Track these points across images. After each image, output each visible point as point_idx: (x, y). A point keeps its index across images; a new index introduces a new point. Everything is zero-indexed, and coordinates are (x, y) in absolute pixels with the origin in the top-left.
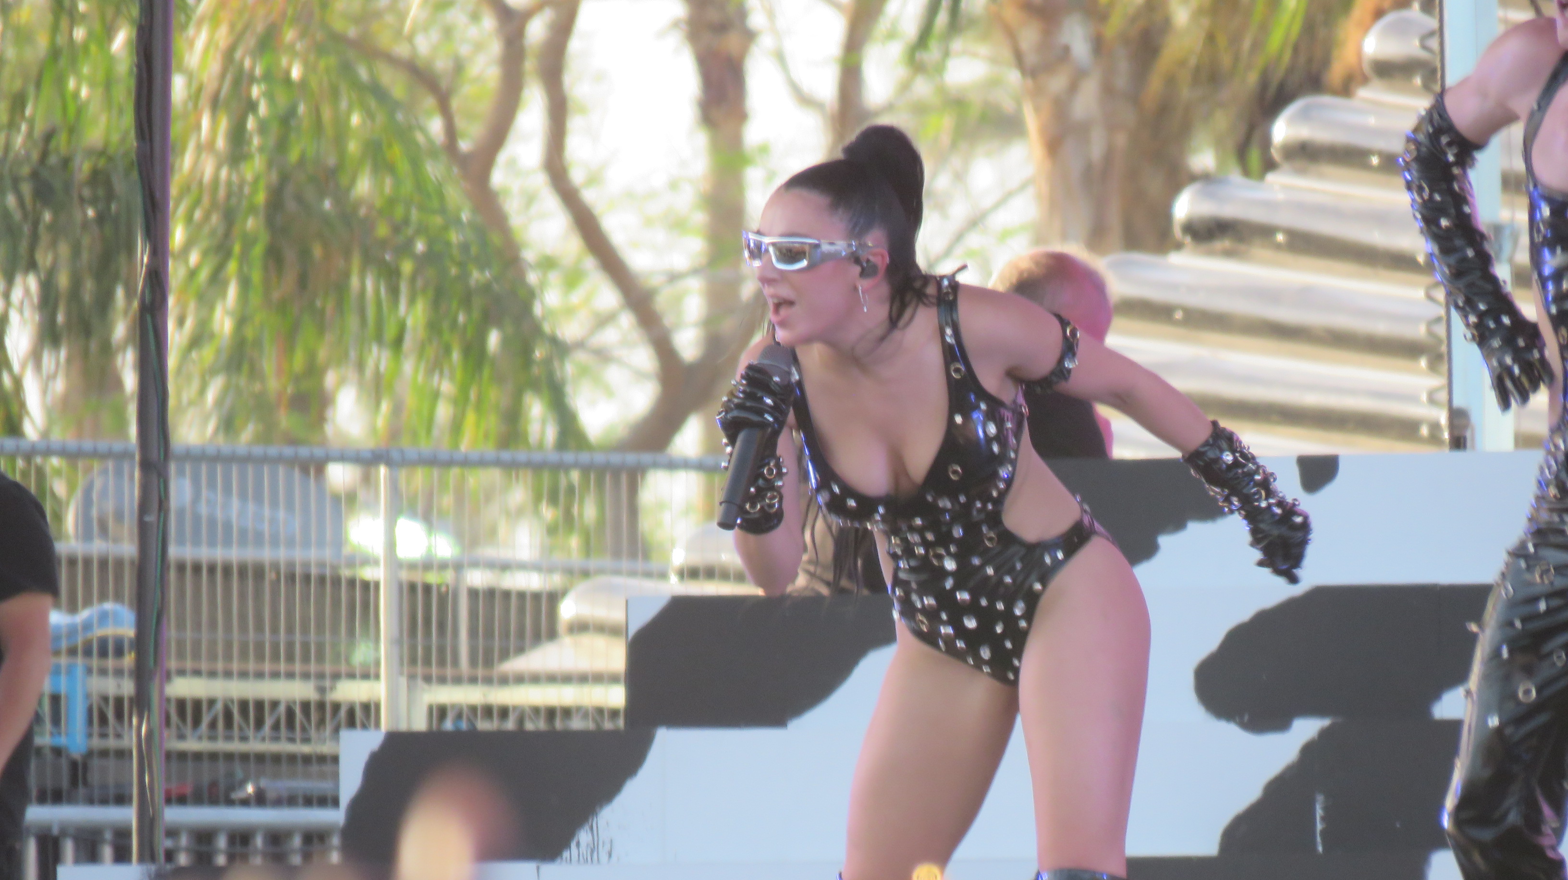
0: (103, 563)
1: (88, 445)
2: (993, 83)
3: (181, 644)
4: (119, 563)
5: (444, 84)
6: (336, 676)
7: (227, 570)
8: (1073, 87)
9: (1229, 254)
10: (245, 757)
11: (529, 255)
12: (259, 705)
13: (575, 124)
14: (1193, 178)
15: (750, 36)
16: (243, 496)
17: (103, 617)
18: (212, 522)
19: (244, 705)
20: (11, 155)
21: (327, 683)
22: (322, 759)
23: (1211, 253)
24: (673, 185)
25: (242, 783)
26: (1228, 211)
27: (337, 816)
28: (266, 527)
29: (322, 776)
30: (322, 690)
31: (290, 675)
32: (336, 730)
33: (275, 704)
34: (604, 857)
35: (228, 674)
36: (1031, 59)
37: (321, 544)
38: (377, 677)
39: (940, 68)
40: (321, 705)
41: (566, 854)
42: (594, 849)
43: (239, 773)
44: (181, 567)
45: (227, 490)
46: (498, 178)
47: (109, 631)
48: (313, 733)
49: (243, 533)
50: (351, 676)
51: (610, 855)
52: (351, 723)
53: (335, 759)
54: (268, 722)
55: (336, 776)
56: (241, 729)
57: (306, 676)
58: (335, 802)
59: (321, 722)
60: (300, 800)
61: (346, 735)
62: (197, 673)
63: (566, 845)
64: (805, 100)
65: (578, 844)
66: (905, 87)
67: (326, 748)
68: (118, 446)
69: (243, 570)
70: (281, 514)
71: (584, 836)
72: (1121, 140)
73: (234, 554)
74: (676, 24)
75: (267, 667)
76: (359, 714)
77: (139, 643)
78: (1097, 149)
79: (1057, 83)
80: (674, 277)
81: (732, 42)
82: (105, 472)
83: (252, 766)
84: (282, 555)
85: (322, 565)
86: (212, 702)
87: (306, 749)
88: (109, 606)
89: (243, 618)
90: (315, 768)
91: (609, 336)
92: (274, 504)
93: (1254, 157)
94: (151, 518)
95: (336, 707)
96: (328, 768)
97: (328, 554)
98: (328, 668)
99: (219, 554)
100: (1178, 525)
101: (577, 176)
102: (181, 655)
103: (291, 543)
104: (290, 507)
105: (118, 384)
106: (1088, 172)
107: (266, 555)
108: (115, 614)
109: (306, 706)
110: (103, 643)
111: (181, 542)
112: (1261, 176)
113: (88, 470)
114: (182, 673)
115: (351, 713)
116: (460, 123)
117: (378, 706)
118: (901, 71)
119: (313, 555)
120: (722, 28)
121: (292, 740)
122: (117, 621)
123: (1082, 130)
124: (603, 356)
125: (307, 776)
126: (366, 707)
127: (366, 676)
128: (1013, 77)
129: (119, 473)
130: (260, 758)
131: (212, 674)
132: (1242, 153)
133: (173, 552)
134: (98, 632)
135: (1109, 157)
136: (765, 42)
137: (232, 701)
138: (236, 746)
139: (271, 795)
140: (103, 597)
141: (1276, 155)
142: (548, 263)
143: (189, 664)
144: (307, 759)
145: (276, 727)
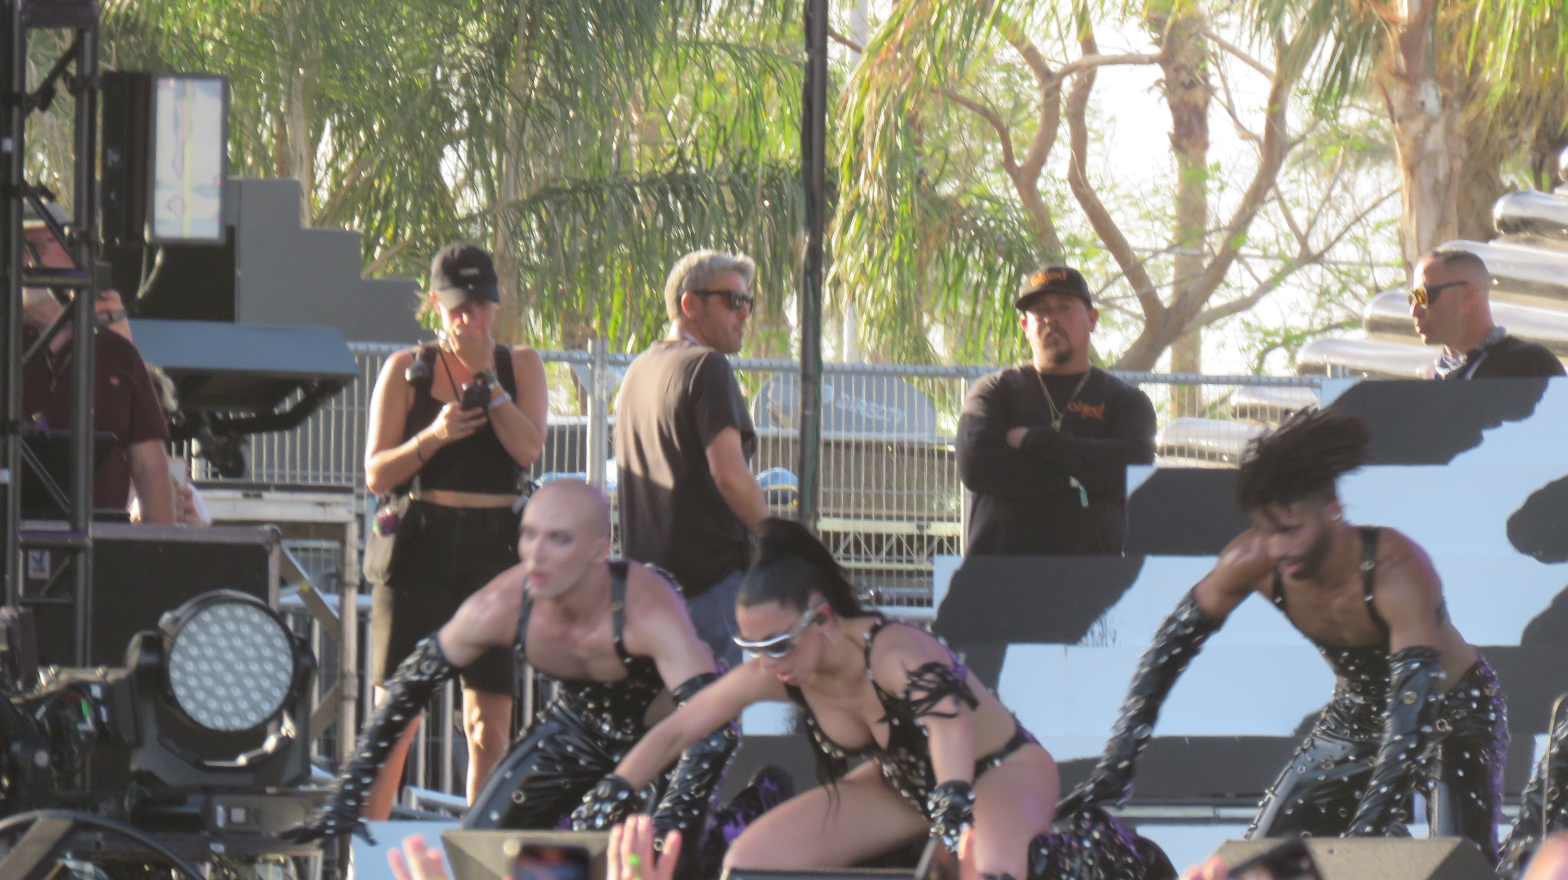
0: (776, 441)
1: (765, 362)
2: (1373, 125)
3: (826, 495)
4: (786, 441)
5: (1005, 121)
6: (931, 519)
7: (858, 446)
8: (1427, 129)
9: (1529, 242)
10: (868, 572)
11: (1061, 236)
12: (879, 537)
13: (1092, 148)
14: (1506, 191)
15: (1210, 91)
16: (869, 399)
17: (775, 477)
18: (848, 414)
19: (868, 537)
20: (716, 166)
21: (925, 523)
22: (920, 573)
23: (1517, 241)
24: (1156, 191)
25: (866, 590)
26: (1528, 213)
27: (931, 613)
28: (885, 418)
29: (920, 585)
30: (920, 528)
31: (900, 518)
32: (931, 554)
33: (889, 536)
34: (1110, 642)
35: (857, 516)
36: (1399, 110)
37: (921, 429)
38: (959, 520)
39: (1336, 116)
40: (920, 538)
41: (1084, 640)
42: (1103, 636)
43: (865, 583)
44: (827, 444)
45: (859, 394)
46: (1040, 184)
47: (779, 486)
48: (915, 557)
49: (869, 421)
50: (941, 519)
51: (1114, 640)
52: (940, 551)
53: (930, 574)
54: (885, 549)
55: (930, 585)
56: (866, 553)
57: (910, 519)
58: (930, 603)
59: (920, 549)
60: (905, 601)
61: (937, 558)
62: (837, 516)
63: (1084, 633)
64: (1247, 135)
65: (1093, 634)
66: (1312, 127)
67: (924, 566)
68: (786, 363)
69: (868, 446)
70: (895, 410)
71: (1096, 628)
72: (1458, 164)
73: (864, 436)
74: (1158, 83)
75: (884, 512)
76: (946, 543)
77: (800, 496)
78: (1442, 173)
79: (1417, 126)
80: (1156, 253)
81: (1198, 95)
82: (776, 380)
83: (874, 577)
84: (895, 437)
85: (921, 444)
86: (846, 535)
87: (910, 567)
88: (778, 470)
89: (868, 478)
90: (915, 580)
91: (1115, 291)
92: (890, 403)
93: (1545, 177)
94: (809, 413)
95: (931, 538)
96: (924, 579)
97: (926, 437)
98: (925, 514)
99: (853, 436)
100: (1495, 423)
101: (1093, 183)
102: (826, 504)
103: (900, 429)
104: (901, 406)
105: (785, 321)
106: (1436, 187)
107: (884, 437)
108: (783, 475)
109: (910, 538)
110: (774, 494)
111: (828, 428)
112: (1551, 191)
113: (766, 377)
114: (826, 515)
115: (941, 543)
116: (1015, 149)
117: (958, 538)
118: (1309, 116)
119: (916, 437)
120: (1191, 85)
121: (900, 561)
122: (784, 481)
123: (1432, 158)
124: (1109, 303)
125: (910, 585)
126: (950, 540)
127: (950, 519)
128: (1385, 123)
129: (787, 381)
130: (879, 573)
131: (847, 516)
132: (1537, 171)
133: (824, 434)
134: (772, 487)
135: (1450, 176)
136: (1221, 94)
137: (860, 534)
138: (863, 565)
139: (886, 597)
140: (774, 465)
141: (1561, 177)
142: (1074, 242)
143: (831, 510)
144: (910, 574)
145: (890, 553)
